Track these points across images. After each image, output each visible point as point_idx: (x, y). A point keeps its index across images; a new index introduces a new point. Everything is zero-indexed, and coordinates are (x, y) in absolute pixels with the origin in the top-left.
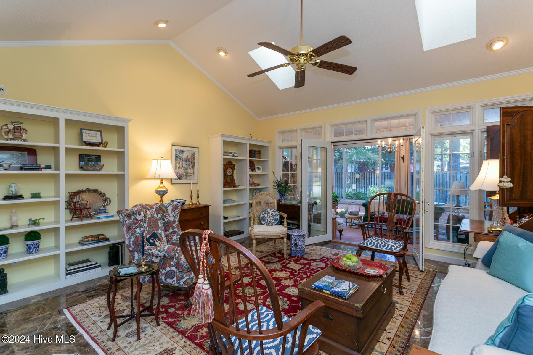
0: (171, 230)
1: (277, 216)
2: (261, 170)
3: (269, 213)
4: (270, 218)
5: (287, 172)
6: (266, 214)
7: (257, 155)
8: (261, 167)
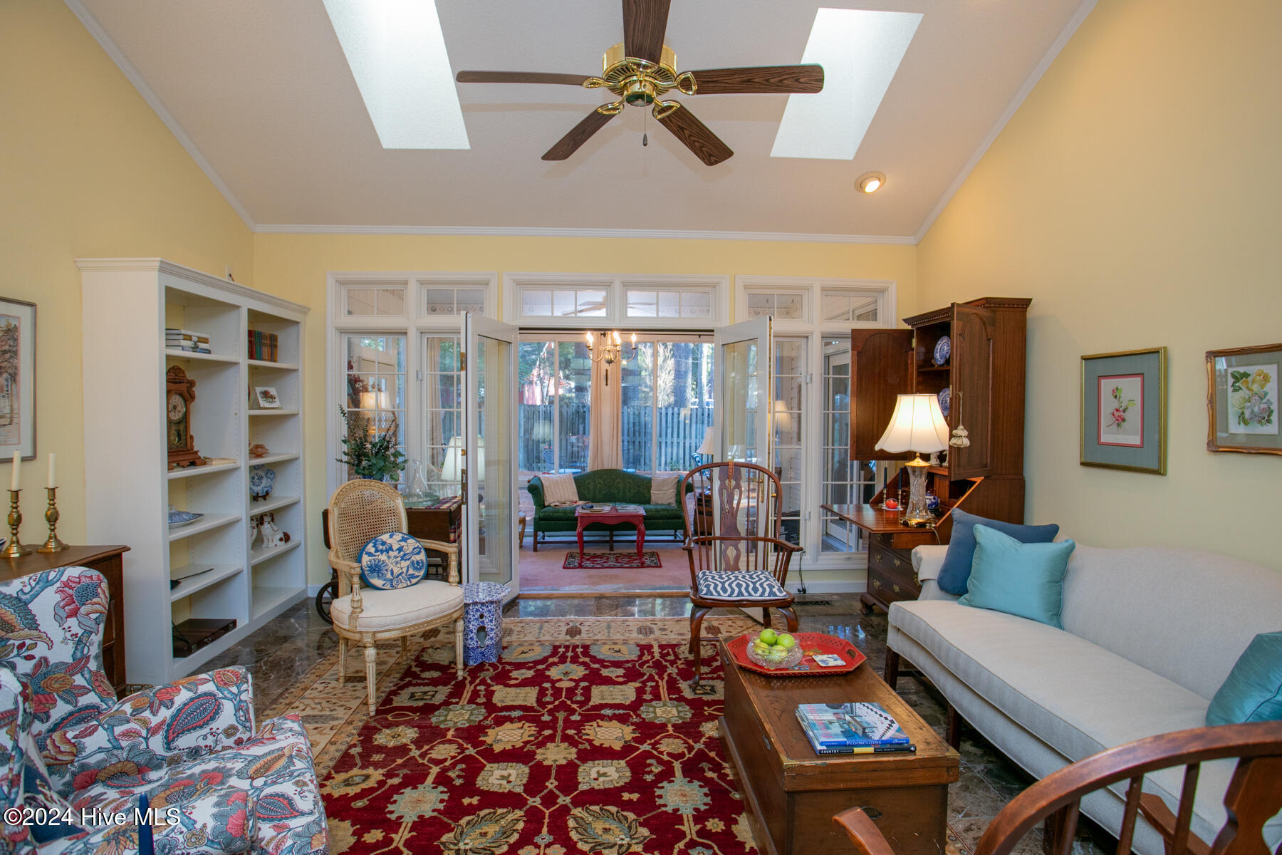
0: (60, 709)
1: (419, 553)
2: (277, 400)
3: (391, 549)
4: (397, 563)
5: (356, 407)
6: (382, 551)
7: (266, 350)
8: (273, 391)
